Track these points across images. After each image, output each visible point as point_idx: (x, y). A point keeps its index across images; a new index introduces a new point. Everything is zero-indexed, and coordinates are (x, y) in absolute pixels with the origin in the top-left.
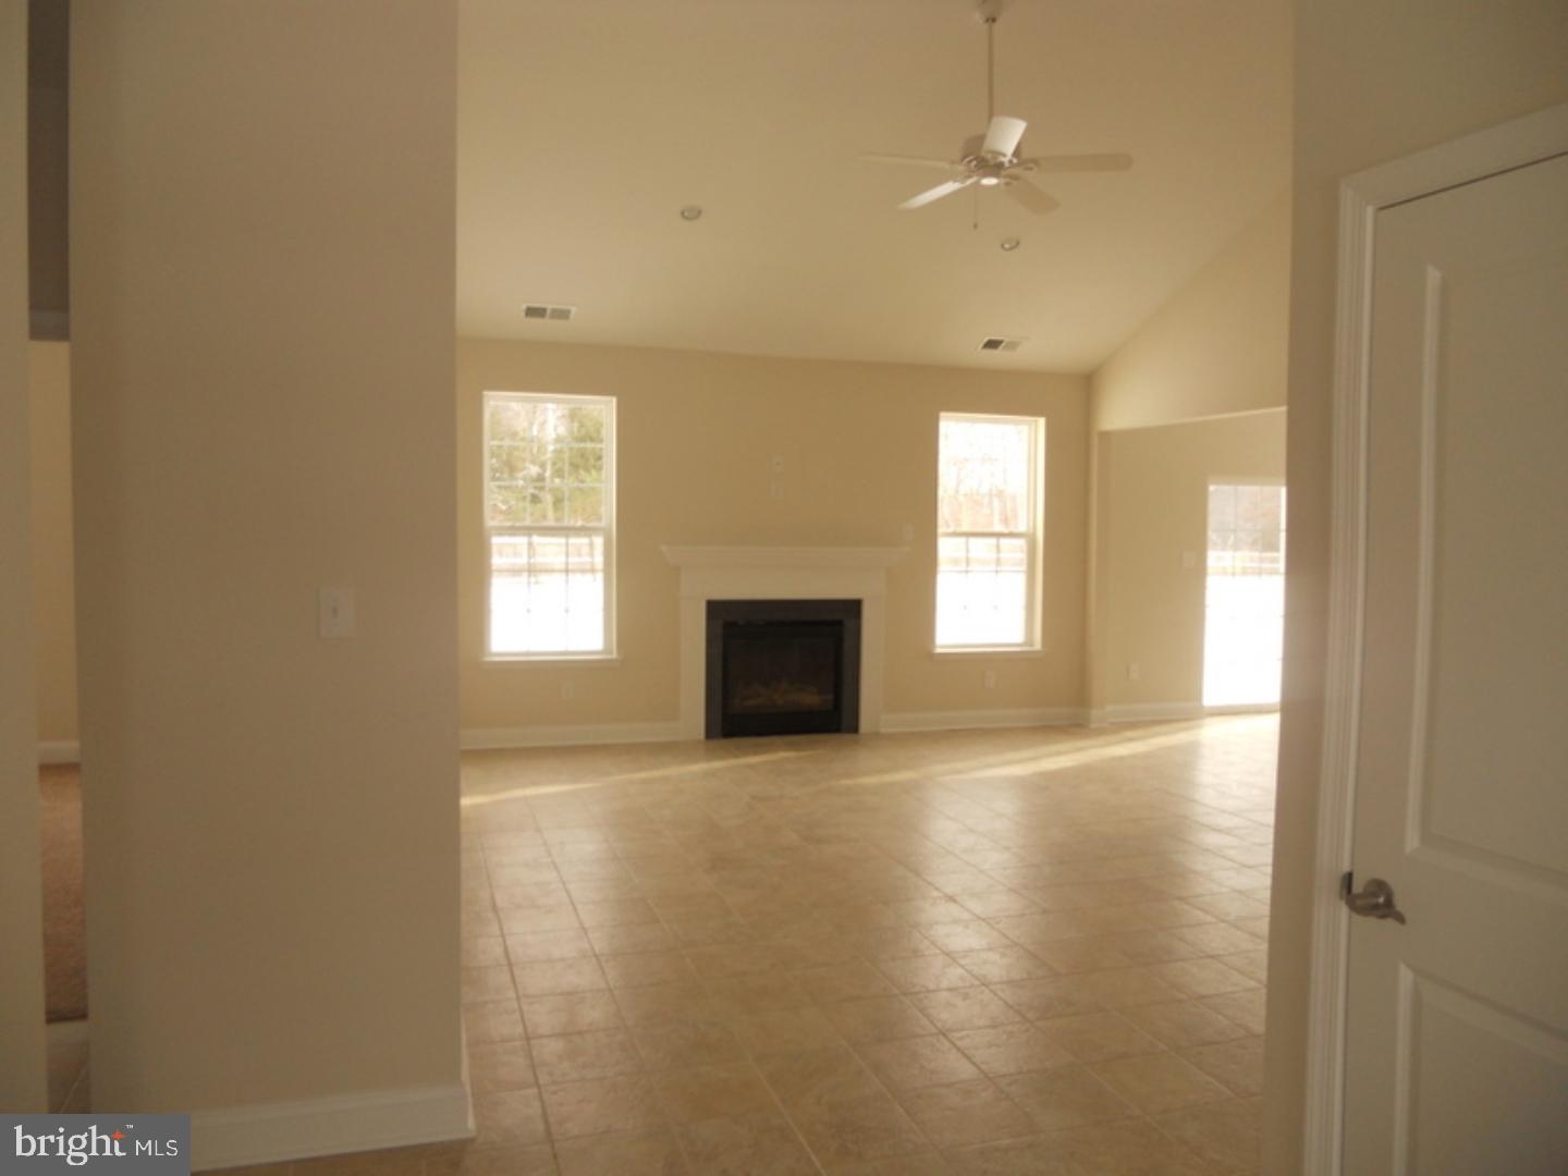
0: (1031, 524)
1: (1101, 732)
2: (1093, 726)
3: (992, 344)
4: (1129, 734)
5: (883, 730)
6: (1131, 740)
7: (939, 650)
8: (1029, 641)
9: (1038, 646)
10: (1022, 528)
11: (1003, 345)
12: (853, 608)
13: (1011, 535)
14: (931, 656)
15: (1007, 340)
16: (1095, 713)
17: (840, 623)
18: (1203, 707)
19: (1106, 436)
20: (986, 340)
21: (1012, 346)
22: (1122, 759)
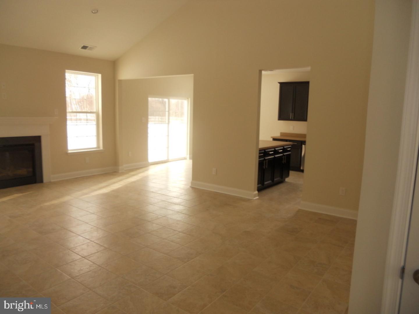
0: (97, 109)
1: (123, 174)
2: (120, 172)
3: (84, 47)
4: (132, 173)
5: (52, 181)
6: (134, 175)
7: (69, 152)
8: (98, 147)
9: (101, 148)
10: (95, 110)
11: (88, 48)
12: (38, 139)
13: (91, 112)
14: (67, 154)
15: (89, 46)
16: (120, 168)
17: (33, 145)
18: (149, 163)
19: (120, 81)
20: (82, 45)
21: (91, 49)
22: (134, 182)
